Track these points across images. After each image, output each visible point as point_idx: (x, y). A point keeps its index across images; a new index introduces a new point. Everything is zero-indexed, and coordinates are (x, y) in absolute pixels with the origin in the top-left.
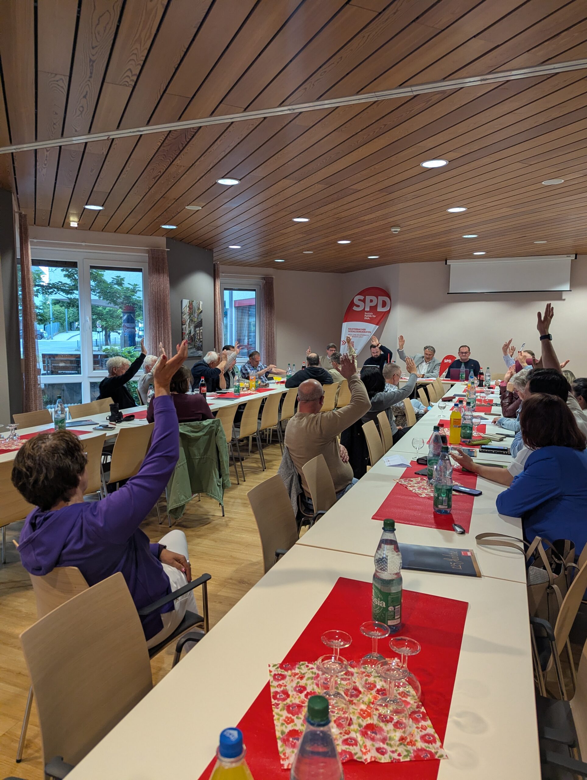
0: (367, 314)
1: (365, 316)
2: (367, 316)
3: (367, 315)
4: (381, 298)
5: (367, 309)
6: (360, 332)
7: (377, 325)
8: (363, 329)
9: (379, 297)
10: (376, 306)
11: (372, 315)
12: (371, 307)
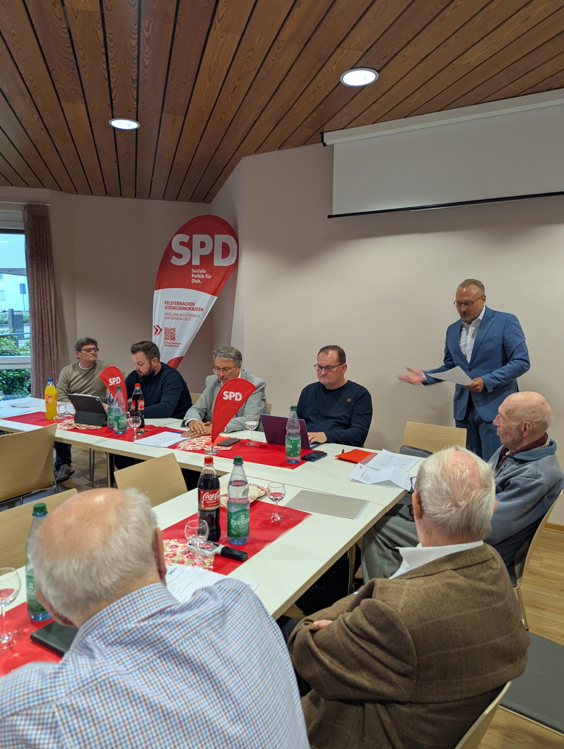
0: (195, 271)
1: (193, 275)
2: (196, 276)
3: (195, 274)
4: (221, 238)
5: (196, 262)
6: (184, 309)
7: (214, 294)
8: (190, 304)
9: (216, 236)
10: (212, 254)
11: (204, 274)
12: (203, 258)
